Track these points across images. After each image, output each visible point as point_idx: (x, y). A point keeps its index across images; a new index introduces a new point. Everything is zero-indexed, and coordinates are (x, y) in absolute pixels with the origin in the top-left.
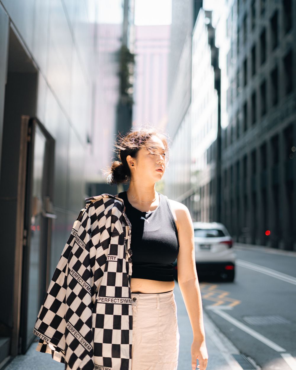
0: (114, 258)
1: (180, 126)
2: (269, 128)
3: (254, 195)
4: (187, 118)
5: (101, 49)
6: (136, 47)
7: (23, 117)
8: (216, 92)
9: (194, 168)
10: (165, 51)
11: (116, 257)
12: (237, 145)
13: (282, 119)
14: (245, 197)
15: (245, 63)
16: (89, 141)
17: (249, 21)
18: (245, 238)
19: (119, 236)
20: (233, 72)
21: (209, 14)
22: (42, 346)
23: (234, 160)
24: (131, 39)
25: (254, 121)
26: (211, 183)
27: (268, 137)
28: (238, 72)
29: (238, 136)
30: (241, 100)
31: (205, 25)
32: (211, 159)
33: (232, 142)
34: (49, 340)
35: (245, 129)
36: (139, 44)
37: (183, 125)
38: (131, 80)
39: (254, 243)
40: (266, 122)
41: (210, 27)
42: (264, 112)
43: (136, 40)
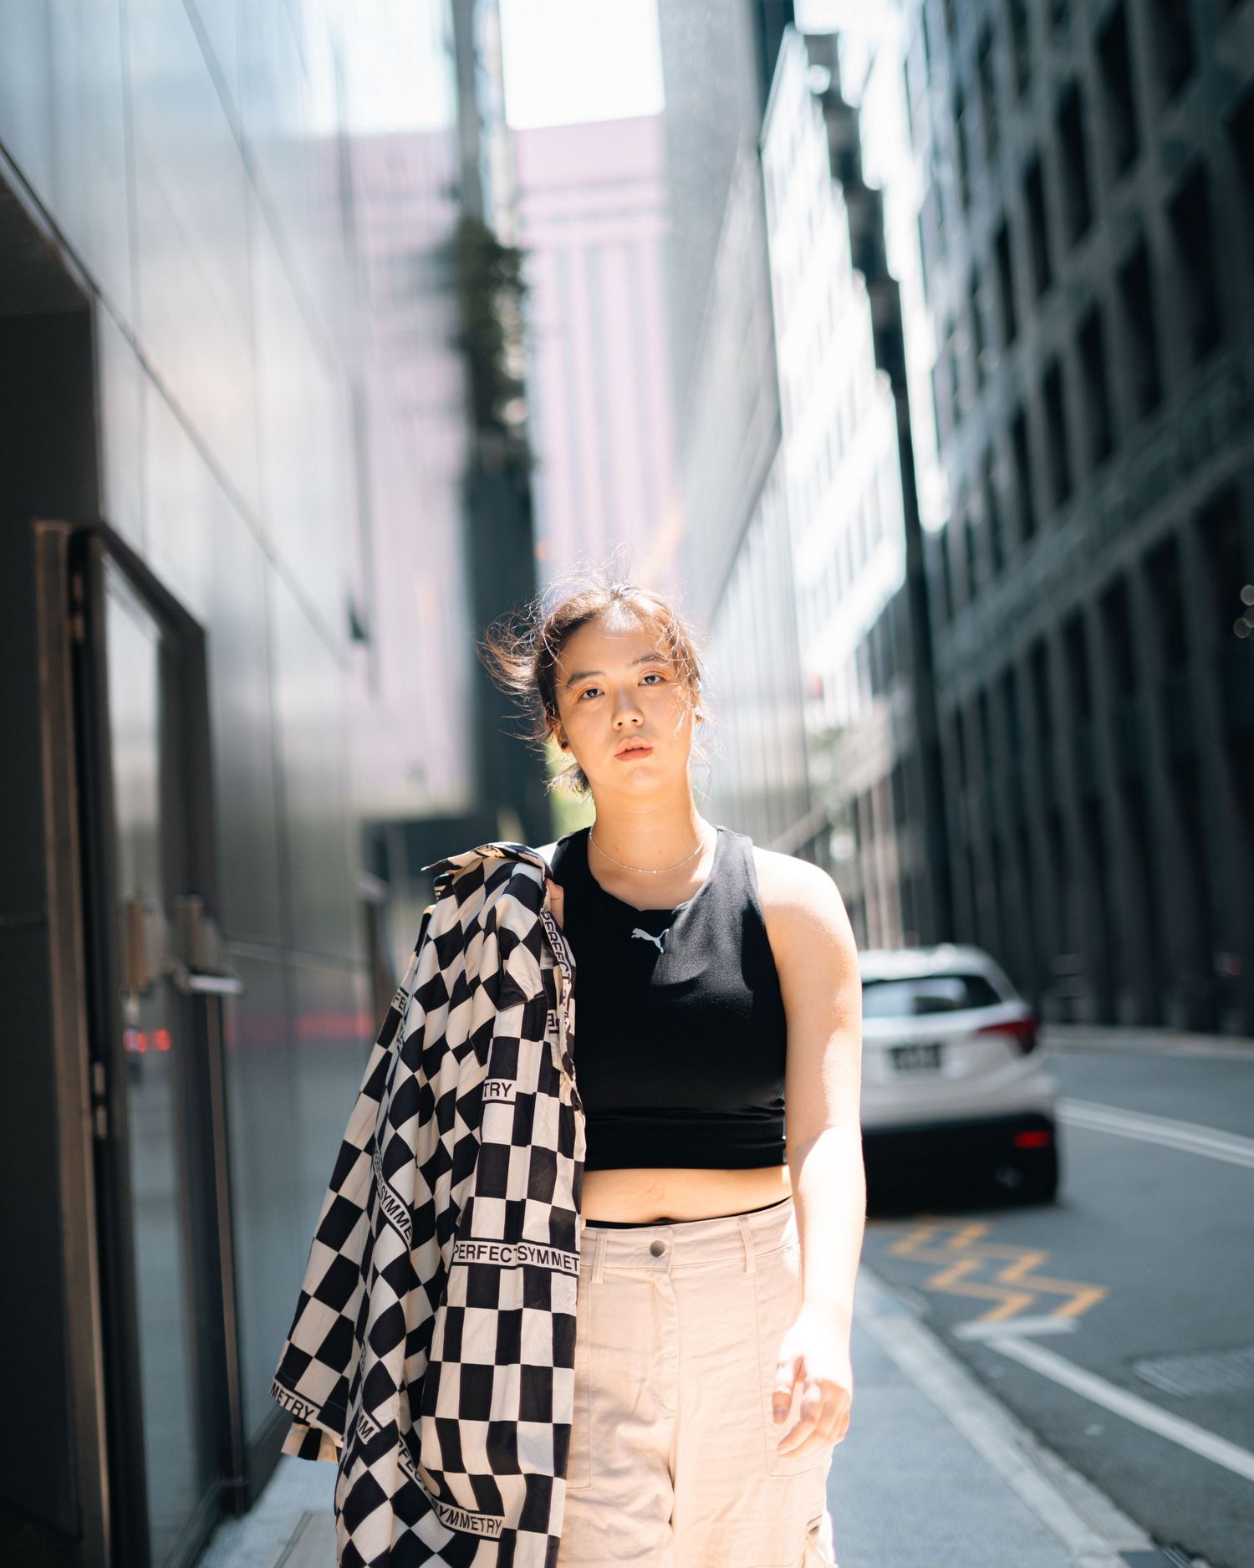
0: (502, 1090)
1: (740, 544)
2: (1133, 512)
3: (1092, 807)
4: (769, 508)
5: (373, 243)
6: (522, 222)
7: (41, 528)
8: (886, 381)
9: (817, 719)
10: (649, 229)
11: (510, 1085)
12: (996, 600)
13: (1187, 467)
14: (1055, 822)
15: (1002, 242)
16: (358, 632)
17: (1002, 61)
18: (1067, 1001)
19: (526, 1004)
20: (950, 287)
21: (823, 49)
22: (304, 1436)
23: (991, 670)
24: (497, 188)
25: (1064, 491)
26: (898, 775)
27: (1128, 552)
28: (974, 287)
29: (999, 561)
30: (996, 403)
31: (809, 98)
32: (889, 675)
33: (973, 590)
34: (313, 1411)
35: (1029, 528)
36: (533, 207)
37: (753, 537)
38: (514, 363)
39: (1108, 1018)
40: (1115, 492)
41: (832, 104)
42: (1105, 448)
43: (518, 195)
